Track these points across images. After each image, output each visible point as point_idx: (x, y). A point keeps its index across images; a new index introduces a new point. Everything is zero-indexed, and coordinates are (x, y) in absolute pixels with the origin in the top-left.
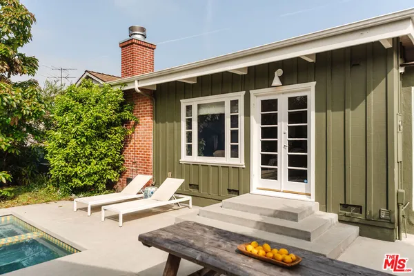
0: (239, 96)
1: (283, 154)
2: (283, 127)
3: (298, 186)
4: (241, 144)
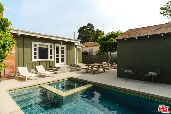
0: (52, 45)
1: (60, 57)
2: (60, 52)
3: (63, 63)
4: (53, 55)
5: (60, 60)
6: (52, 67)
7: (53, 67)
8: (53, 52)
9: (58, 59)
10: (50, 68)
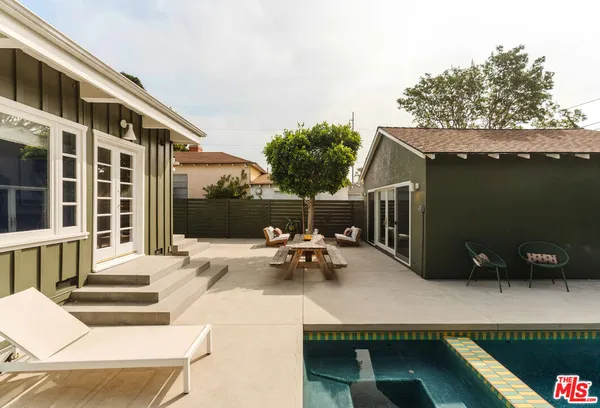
1: (115, 215)
2: (116, 183)
4: (81, 204)
5: (116, 229)
6: (74, 281)
7: (82, 280)
8: (81, 180)
9: (104, 224)
10: (67, 291)
